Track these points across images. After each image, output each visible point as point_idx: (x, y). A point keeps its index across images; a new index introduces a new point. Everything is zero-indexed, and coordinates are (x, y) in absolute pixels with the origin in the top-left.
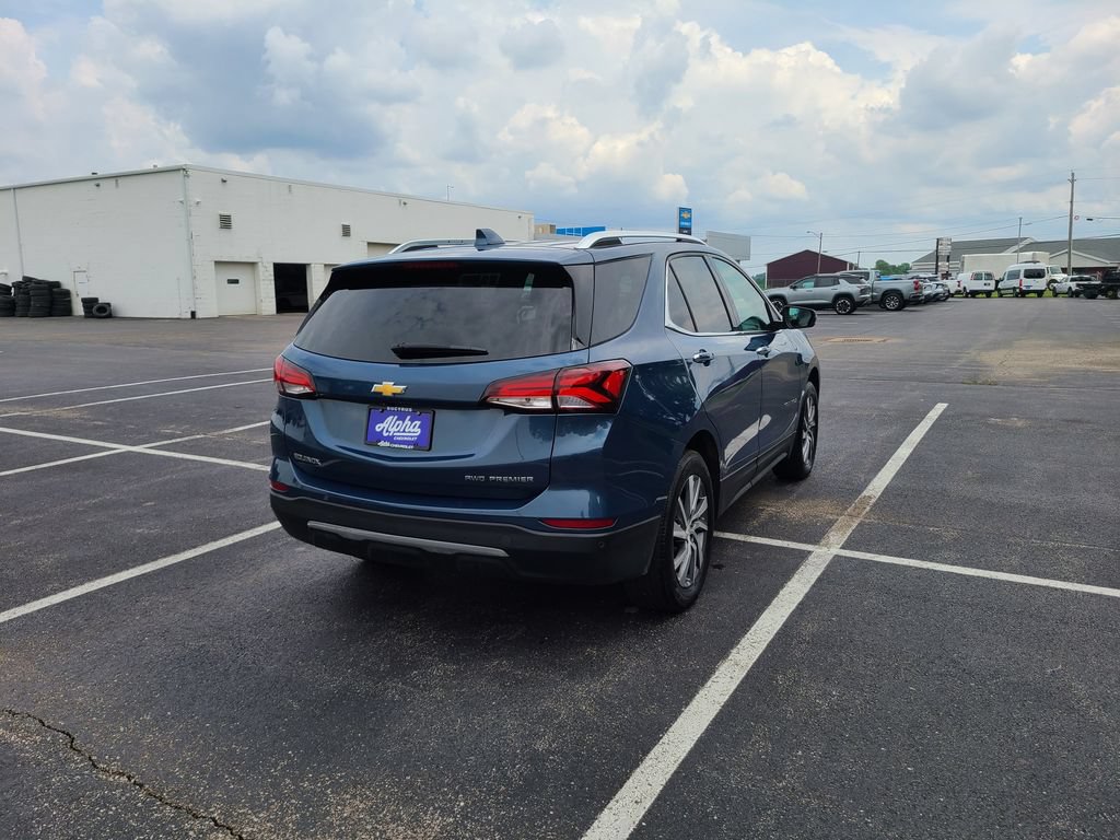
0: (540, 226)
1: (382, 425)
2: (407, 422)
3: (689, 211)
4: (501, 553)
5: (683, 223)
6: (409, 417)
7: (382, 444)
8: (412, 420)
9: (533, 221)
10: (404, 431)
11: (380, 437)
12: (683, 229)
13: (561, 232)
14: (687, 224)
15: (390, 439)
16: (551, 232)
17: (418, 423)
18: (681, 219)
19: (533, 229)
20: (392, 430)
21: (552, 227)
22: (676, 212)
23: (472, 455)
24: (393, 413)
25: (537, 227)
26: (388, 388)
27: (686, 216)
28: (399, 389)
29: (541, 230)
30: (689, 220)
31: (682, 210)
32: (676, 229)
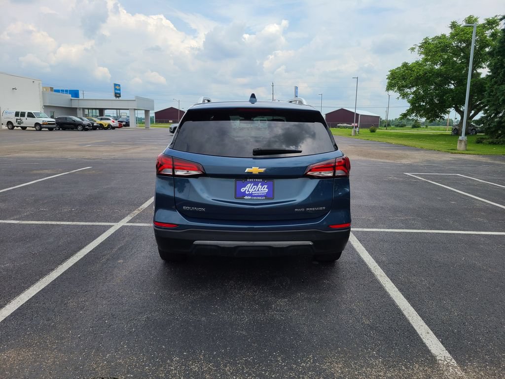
0: (45, 88)
1: (245, 189)
2: (259, 186)
3: (119, 85)
4: (310, 243)
5: (116, 91)
6: (260, 184)
7: (246, 197)
8: (262, 185)
9: (41, 84)
10: (258, 191)
11: (244, 194)
12: (117, 95)
13: (58, 91)
14: (118, 92)
15: (251, 195)
16: (51, 91)
17: (266, 186)
18: (115, 89)
19: (41, 88)
20: (251, 191)
21: (52, 89)
22: (113, 86)
23: (295, 200)
24: (251, 182)
25: (43, 88)
26: (255, 170)
27: (117, 87)
28: (262, 170)
29: (45, 89)
30: (119, 90)
31: (115, 85)
32: (113, 94)
